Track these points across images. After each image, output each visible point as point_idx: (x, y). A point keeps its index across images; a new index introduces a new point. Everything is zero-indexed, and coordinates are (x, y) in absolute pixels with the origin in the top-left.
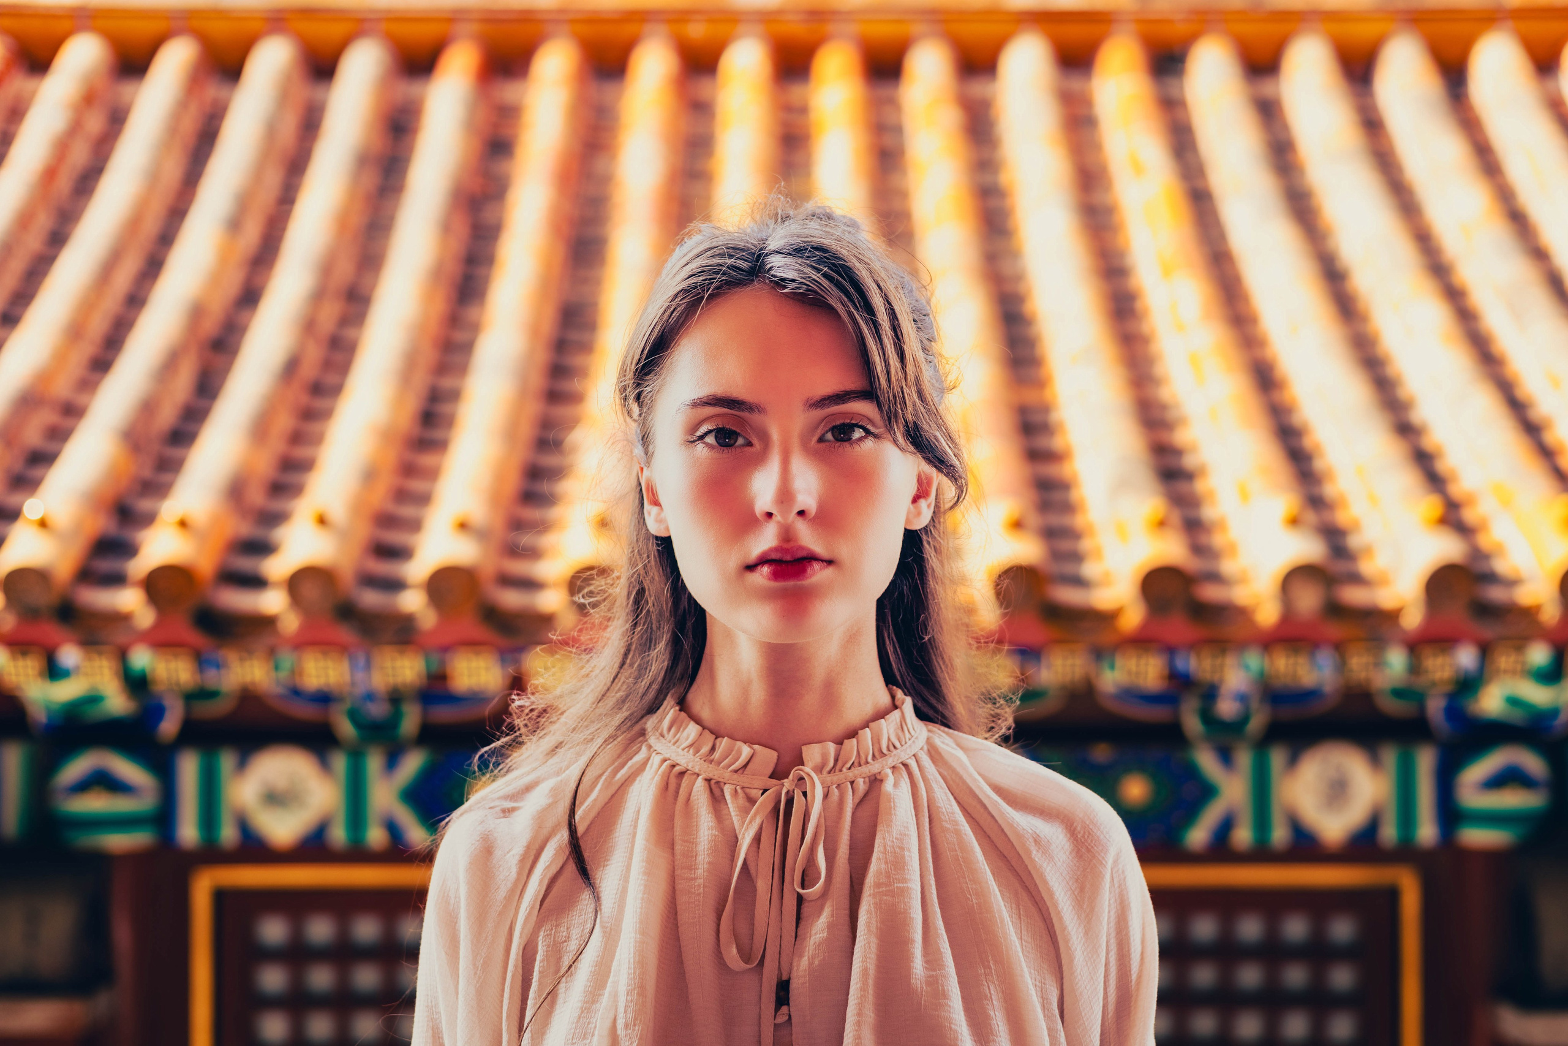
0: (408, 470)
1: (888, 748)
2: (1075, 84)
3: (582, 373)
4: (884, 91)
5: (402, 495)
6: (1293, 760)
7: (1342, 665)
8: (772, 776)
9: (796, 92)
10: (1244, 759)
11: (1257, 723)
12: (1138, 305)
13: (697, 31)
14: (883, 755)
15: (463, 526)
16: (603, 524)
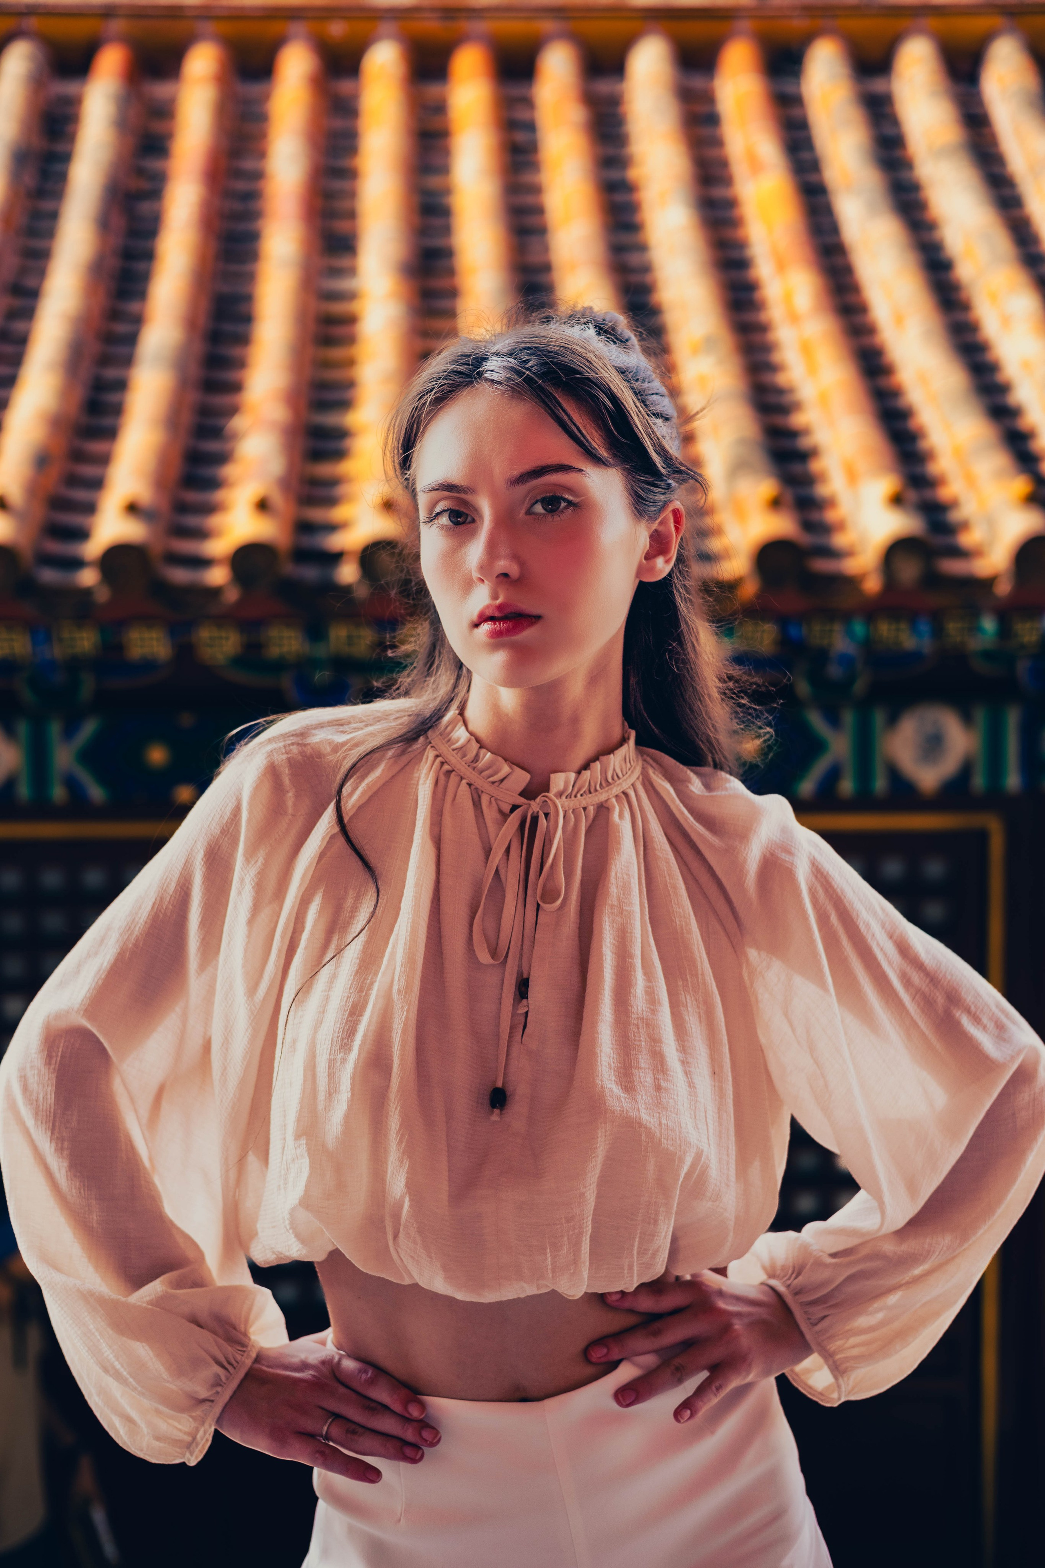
0: (78, 456)
1: (613, 779)
2: (697, 82)
3: (241, 364)
4: (516, 91)
5: (73, 480)
6: (893, 720)
7: (938, 631)
8: (523, 794)
9: (433, 90)
10: (849, 718)
11: (860, 686)
12: (757, 295)
13: (337, 29)
14: (608, 784)
15: (132, 509)
16: (263, 506)
